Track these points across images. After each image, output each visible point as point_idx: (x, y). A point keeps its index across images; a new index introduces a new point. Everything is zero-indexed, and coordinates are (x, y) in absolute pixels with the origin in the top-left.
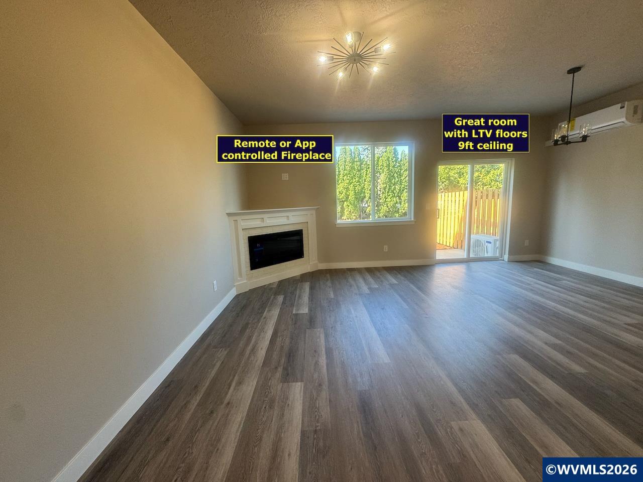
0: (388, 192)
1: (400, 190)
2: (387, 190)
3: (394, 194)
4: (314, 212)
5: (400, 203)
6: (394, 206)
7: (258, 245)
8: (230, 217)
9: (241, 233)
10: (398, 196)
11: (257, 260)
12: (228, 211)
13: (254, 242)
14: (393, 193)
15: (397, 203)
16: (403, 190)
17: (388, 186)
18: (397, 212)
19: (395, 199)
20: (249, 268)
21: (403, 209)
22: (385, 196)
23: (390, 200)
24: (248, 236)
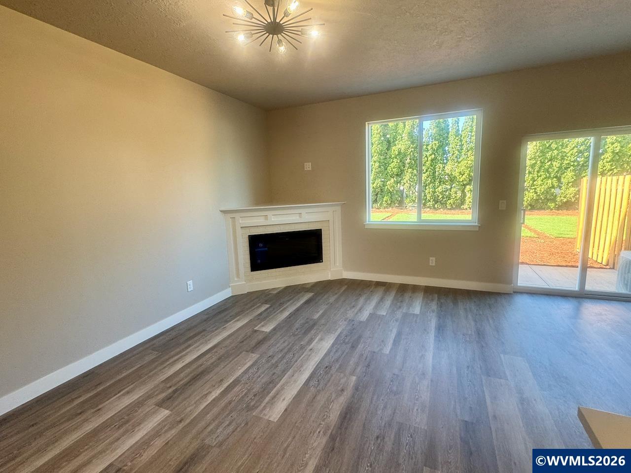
0: (538, 172)
1: (560, 168)
2: (537, 168)
3: (550, 174)
4: (338, 209)
5: (560, 187)
6: (547, 192)
7: (261, 245)
8: (226, 215)
9: (239, 231)
10: (556, 177)
11: (259, 261)
12: (223, 209)
13: (255, 241)
14: (548, 172)
15: (553, 187)
16: (566, 168)
17: (538, 162)
18: (554, 200)
19: (550, 181)
20: (249, 269)
21: (563, 196)
22: (533, 178)
23: (540, 182)
24: (248, 235)
